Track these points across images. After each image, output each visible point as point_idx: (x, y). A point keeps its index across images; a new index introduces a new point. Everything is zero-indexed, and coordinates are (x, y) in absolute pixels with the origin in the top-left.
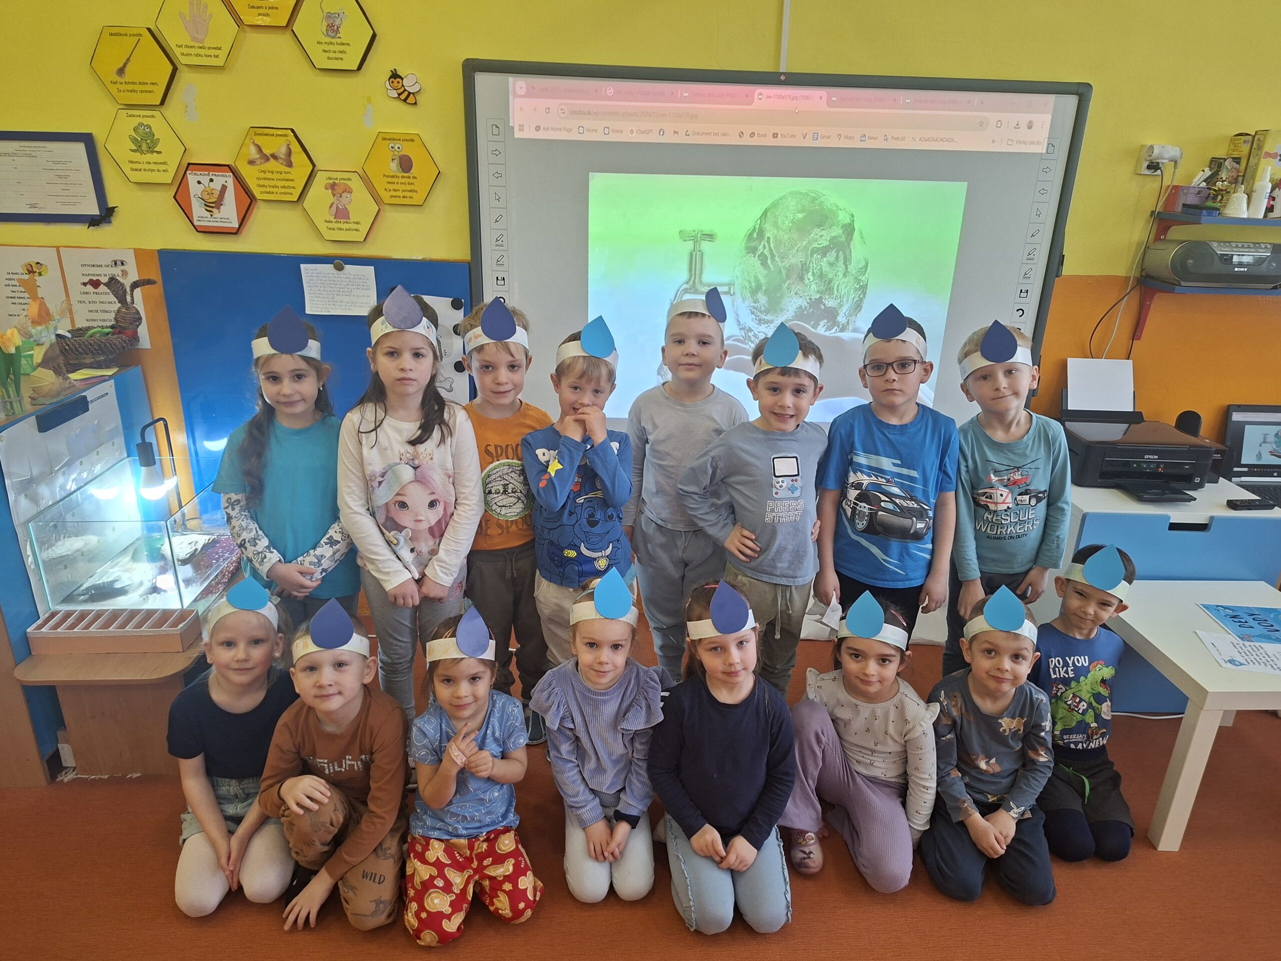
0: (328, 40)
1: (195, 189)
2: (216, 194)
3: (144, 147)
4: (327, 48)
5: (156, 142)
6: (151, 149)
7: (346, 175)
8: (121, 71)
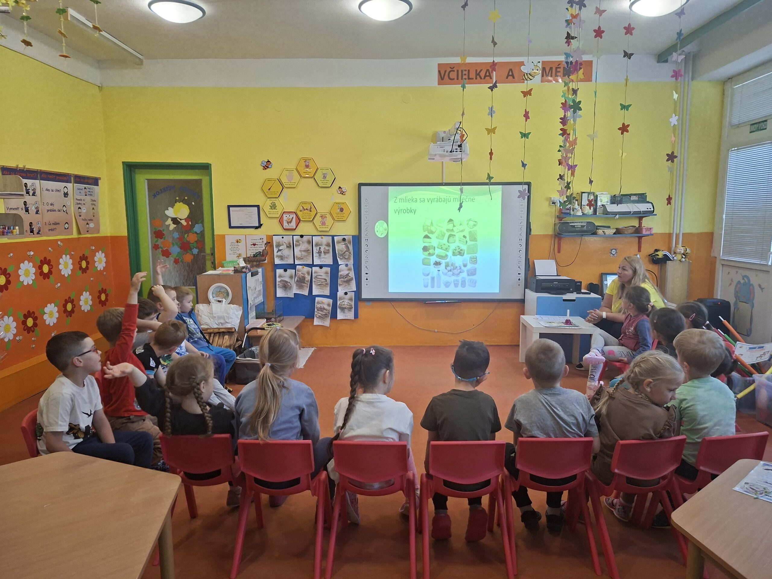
0: (323, 180)
1: (285, 218)
2: (290, 220)
3: (273, 208)
4: (323, 181)
5: (276, 207)
6: (275, 208)
7: (326, 213)
8: (269, 189)
